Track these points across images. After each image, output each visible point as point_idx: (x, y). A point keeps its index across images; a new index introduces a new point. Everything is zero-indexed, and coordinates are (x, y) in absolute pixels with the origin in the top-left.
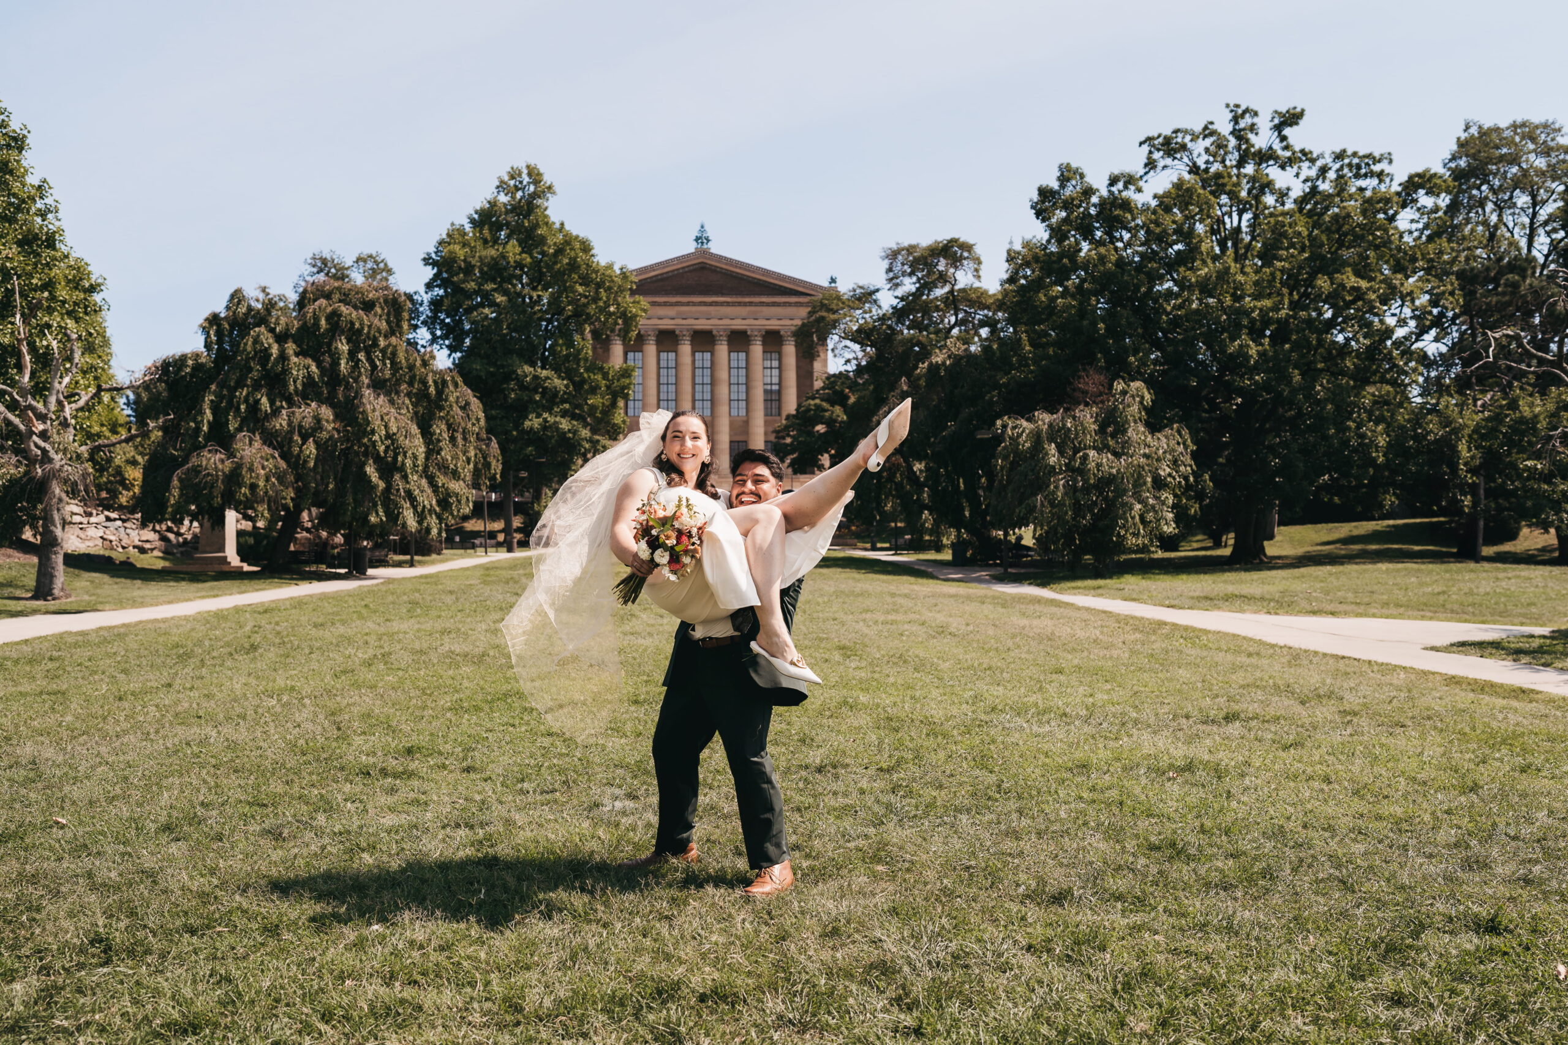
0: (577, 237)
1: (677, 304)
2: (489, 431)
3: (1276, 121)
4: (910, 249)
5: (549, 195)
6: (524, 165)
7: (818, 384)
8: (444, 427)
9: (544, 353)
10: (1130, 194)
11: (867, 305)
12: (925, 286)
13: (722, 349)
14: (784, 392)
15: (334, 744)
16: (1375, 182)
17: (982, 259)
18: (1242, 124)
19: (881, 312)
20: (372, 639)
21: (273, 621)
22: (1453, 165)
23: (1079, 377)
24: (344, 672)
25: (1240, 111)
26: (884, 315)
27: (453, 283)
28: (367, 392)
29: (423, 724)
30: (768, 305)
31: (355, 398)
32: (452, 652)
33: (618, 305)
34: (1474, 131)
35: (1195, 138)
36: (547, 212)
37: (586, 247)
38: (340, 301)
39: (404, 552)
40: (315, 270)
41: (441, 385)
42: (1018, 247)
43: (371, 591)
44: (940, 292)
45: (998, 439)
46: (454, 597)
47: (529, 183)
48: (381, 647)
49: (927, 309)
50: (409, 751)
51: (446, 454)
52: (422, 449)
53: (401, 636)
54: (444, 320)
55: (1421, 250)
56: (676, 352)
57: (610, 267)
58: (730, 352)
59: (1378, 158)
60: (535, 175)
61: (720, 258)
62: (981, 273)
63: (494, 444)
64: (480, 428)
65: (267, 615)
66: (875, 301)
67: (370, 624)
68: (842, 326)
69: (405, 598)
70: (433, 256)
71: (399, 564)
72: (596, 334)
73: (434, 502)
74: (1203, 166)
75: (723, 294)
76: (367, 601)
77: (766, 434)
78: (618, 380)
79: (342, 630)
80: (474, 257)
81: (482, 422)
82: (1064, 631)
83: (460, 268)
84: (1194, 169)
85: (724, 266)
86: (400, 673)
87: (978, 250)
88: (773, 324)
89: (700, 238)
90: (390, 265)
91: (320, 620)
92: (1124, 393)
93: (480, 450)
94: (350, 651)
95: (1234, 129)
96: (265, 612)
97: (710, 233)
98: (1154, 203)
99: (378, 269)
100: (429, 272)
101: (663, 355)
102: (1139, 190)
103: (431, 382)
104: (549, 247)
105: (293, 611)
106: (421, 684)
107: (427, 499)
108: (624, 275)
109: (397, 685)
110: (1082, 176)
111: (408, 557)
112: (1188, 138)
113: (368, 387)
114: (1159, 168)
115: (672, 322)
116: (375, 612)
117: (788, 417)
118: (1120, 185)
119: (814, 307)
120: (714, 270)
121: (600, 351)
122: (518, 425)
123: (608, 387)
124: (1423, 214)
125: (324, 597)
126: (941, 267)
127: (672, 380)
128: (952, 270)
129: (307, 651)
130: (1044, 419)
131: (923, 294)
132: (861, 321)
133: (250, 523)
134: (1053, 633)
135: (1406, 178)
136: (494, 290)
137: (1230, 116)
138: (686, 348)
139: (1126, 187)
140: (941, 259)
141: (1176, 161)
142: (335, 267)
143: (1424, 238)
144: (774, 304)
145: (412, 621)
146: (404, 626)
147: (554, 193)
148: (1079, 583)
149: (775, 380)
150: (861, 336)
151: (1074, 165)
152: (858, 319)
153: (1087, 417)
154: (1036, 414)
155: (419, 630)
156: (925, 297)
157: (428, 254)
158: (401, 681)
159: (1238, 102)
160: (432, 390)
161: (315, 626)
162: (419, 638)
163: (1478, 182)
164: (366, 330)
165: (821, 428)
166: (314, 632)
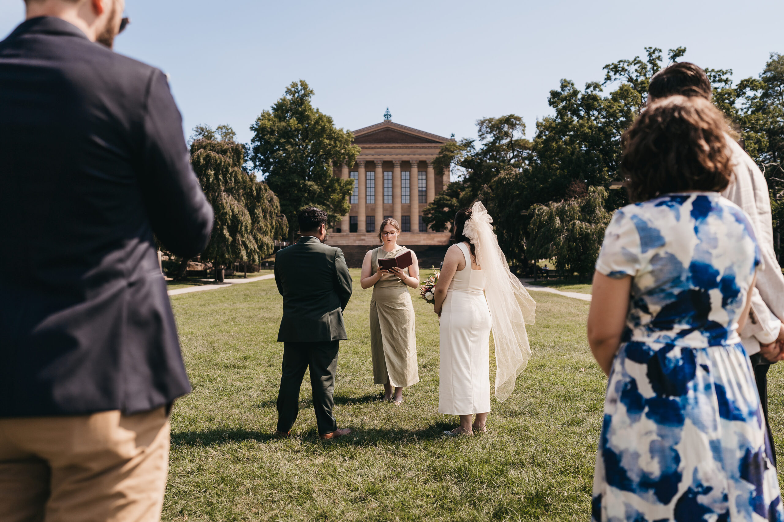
0: (325, 116)
1: (375, 148)
2: (282, 212)
3: (672, 54)
4: (490, 120)
5: (311, 95)
6: (299, 81)
7: (445, 188)
8: (260, 210)
9: (309, 173)
10: (597, 92)
11: (469, 148)
12: (498, 138)
13: (397, 170)
14: (428, 191)
15: (212, 355)
16: (723, 84)
17: (526, 125)
18: (654, 56)
19: (475, 152)
20: (227, 312)
21: (181, 303)
22: (764, 76)
23: (572, 184)
24: (215, 326)
25: (652, 50)
26: (477, 153)
27: (265, 139)
28: (224, 194)
29: (251, 347)
30: (420, 148)
31: (218, 196)
32: (264, 317)
33: (345, 149)
34: (775, 58)
35: (630, 64)
36: (311, 104)
37: (329, 121)
38: (210, 150)
39: (241, 271)
40: (198, 133)
41: (259, 190)
42: (541, 120)
43: (226, 290)
44: (505, 141)
45: (532, 215)
46: (265, 292)
47: (301, 90)
48: (232, 315)
49: (498, 150)
50: (245, 358)
51: (262, 224)
52: (250, 221)
53: (241, 310)
54: (260, 157)
55: (747, 118)
56: (374, 171)
57: (341, 130)
58: (401, 171)
59: (725, 72)
60: (304, 85)
61: (396, 125)
62: (526, 132)
63: (285, 218)
64: (278, 211)
65: (178, 301)
66: (473, 147)
67: (226, 305)
68: (456, 159)
69: (242, 293)
70: (255, 126)
71: (240, 277)
72: (335, 164)
73: (256, 247)
74: (635, 78)
75: (398, 143)
76: (224, 294)
77: (419, 212)
78: (346, 186)
79: (213, 307)
80: (274, 126)
81: (279, 207)
82: (556, 309)
83: (268, 131)
84: (630, 80)
85: (398, 129)
86: (241, 326)
87: (524, 120)
88: (423, 158)
89: (387, 115)
90: (234, 130)
91: (203, 303)
92: (594, 192)
93: (278, 221)
94: (218, 316)
95: (650, 60)
96: (177, 299)
97: (391, 113)
98: (610, 97)
99: (228, 133)
100: (253, 134)
101: (368, 173)
102: (601, 90)
103: (254, 189)
104: (312, 121)
105: (190, 299)
106: (250, 331)
107: (253, 245)
108: (349, 134)
109: (239, 331)
110: (573, 84)
111: (243, 274)
112: (626, 64)
113: (224, 191)
114: (613, 79)
115: (373, 157)
116: (228, 299)
117: (430, 204)
118: (592, 88)
119: (442, 149)
120: (393, 131)
121: (337, 172)
122: (297, 209)
123: (341, 190)
124: (748, 100)
125: (204, 292)
126: (506, 129)
127: (373, 185)
128: (511, 130)
129: (197, 317)
130: (555, 205)
131: (496, 143)
132: (466, 156)
133: (167, 257)
134: (550, 310)
135: (740, 82)
136: (285, 142)
137: (648, 53)
138: (379, 170)
139: (594, 89)
140: (506, 125)
141: (622, 76)
142: (207, 132)
143: (749, 113)
144: (423, 148)
145: (245, 303)
146: (242, 306)
147: (314, 94)
148: (571, 287)
149: (424, 185)
150: (466, 164)
151: (568, 79)
152: (464, 155)
153: (575, 204)
154: (550, 203)
155: (249, 308)
156: (497, 144)
157: (252, 125)
158: (241, 330)
159: (650, 46)
160: (255, 192)
161: (200, 306)
162: (249, 311)
163: (779, 83)
164: (223, 164)
165: (446, 209)
166: (200, 308)
